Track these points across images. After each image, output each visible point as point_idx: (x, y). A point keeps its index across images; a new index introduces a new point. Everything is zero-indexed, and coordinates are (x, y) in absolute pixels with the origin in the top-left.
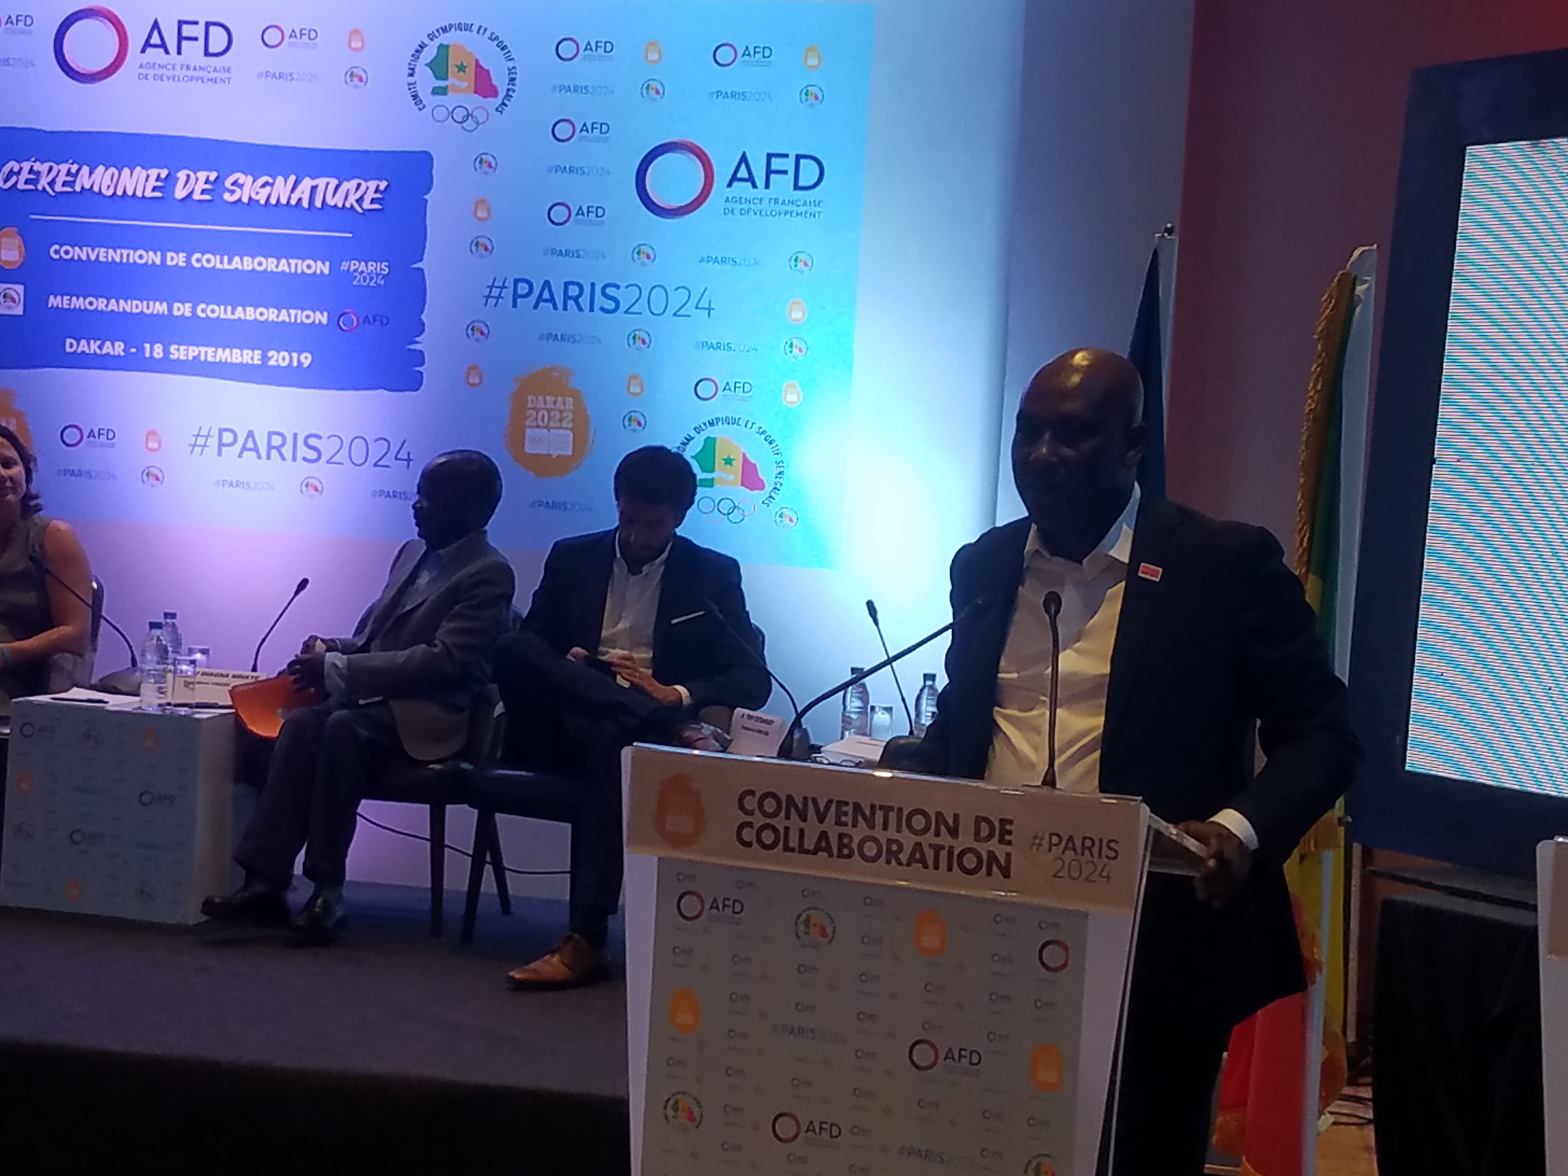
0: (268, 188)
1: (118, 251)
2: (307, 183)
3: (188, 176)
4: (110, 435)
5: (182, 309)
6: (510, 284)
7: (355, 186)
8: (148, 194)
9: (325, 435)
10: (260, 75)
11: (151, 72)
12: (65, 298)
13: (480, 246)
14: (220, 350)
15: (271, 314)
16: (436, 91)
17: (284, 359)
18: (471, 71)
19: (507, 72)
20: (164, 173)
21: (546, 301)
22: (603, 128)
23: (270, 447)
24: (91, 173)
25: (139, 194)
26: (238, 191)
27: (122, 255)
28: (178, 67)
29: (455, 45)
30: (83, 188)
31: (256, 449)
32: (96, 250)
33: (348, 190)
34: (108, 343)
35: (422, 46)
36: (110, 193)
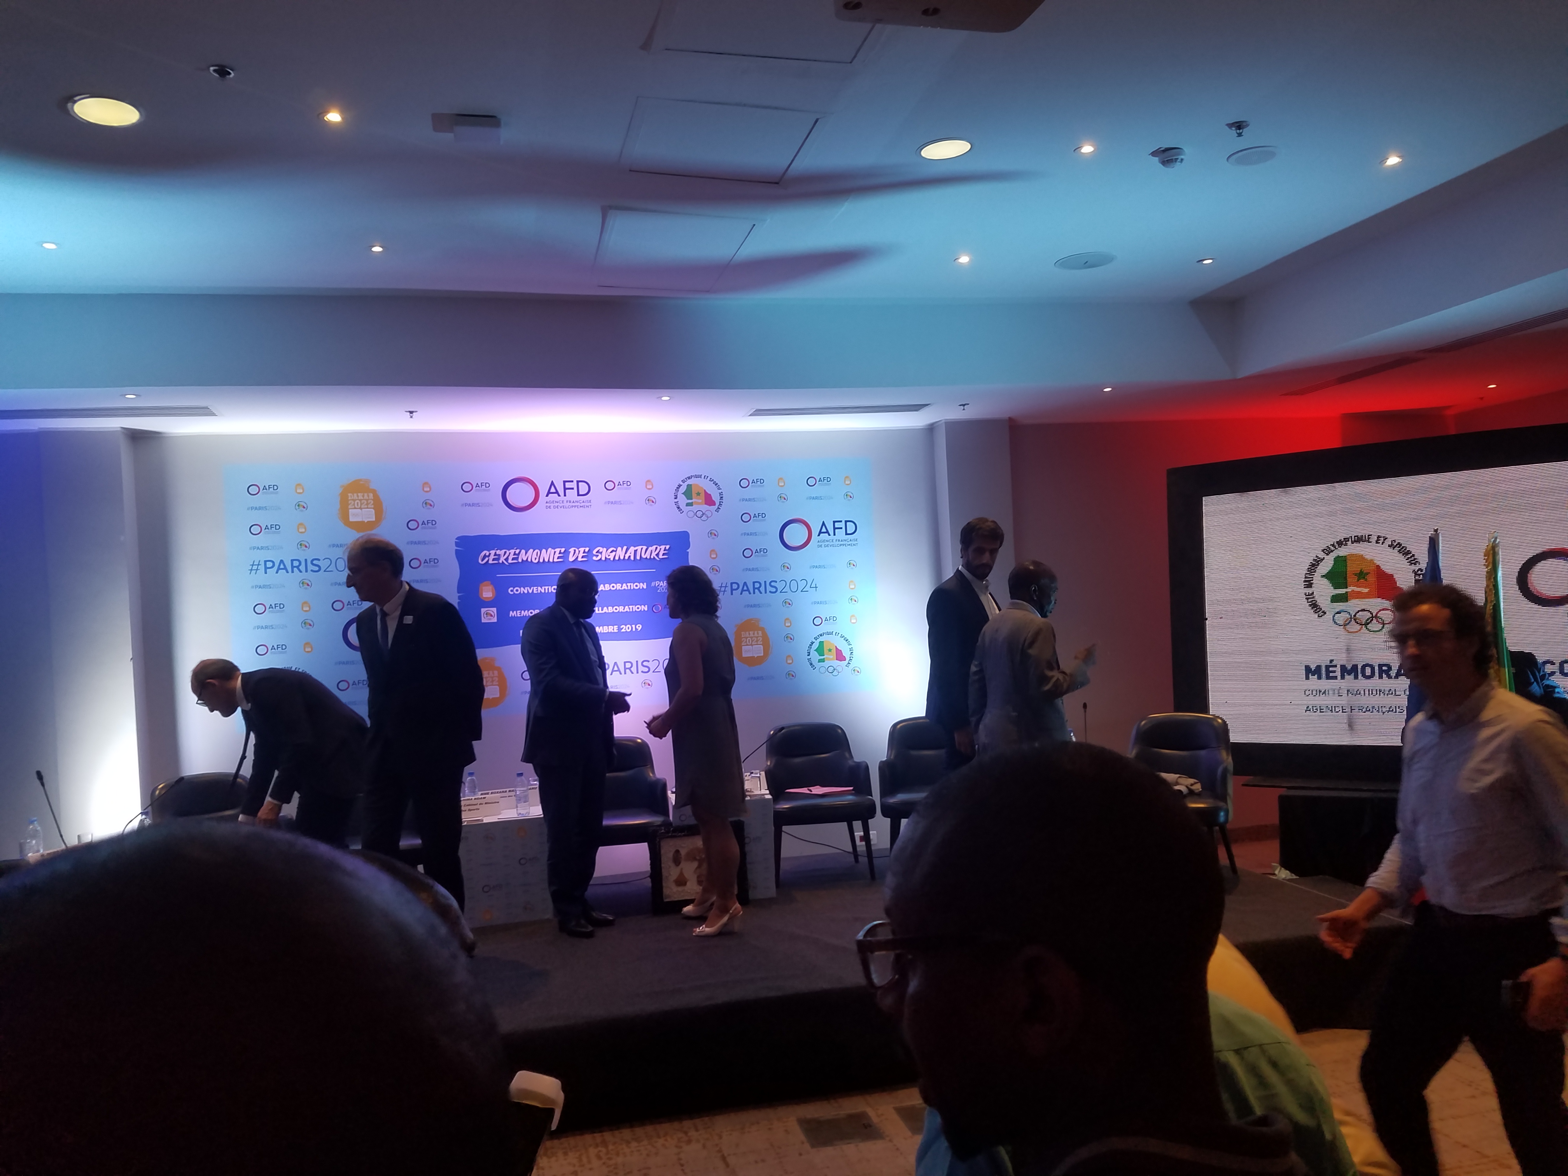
0: (614, 553)
1: (543, 588)
2: (632, 549)
3: (575, 550)
6: (729, 585)
7: (655, 549)
8: (556, 560)
9: (651, 659)
10: (605, 503)
11: (552, 505)
12: (518, 612)
13: (714, 570)
15: (622, 609)
16: (688, 505)
17: (628, 628)
18: (703, 495)
19: (719, 494)
20: (563, 550)
21: (745, 590)
23: (625, 669)
24: (526, 553)
25: (551, 560)
26: (600, 556)
27: (545, 589)
28: (565, 501)
29: (694, 484)
30: (522, 560)
31: (619, 671)
32: (532, 588)
33: (652, 551)
35: (680, 486)
36: (537, 561)
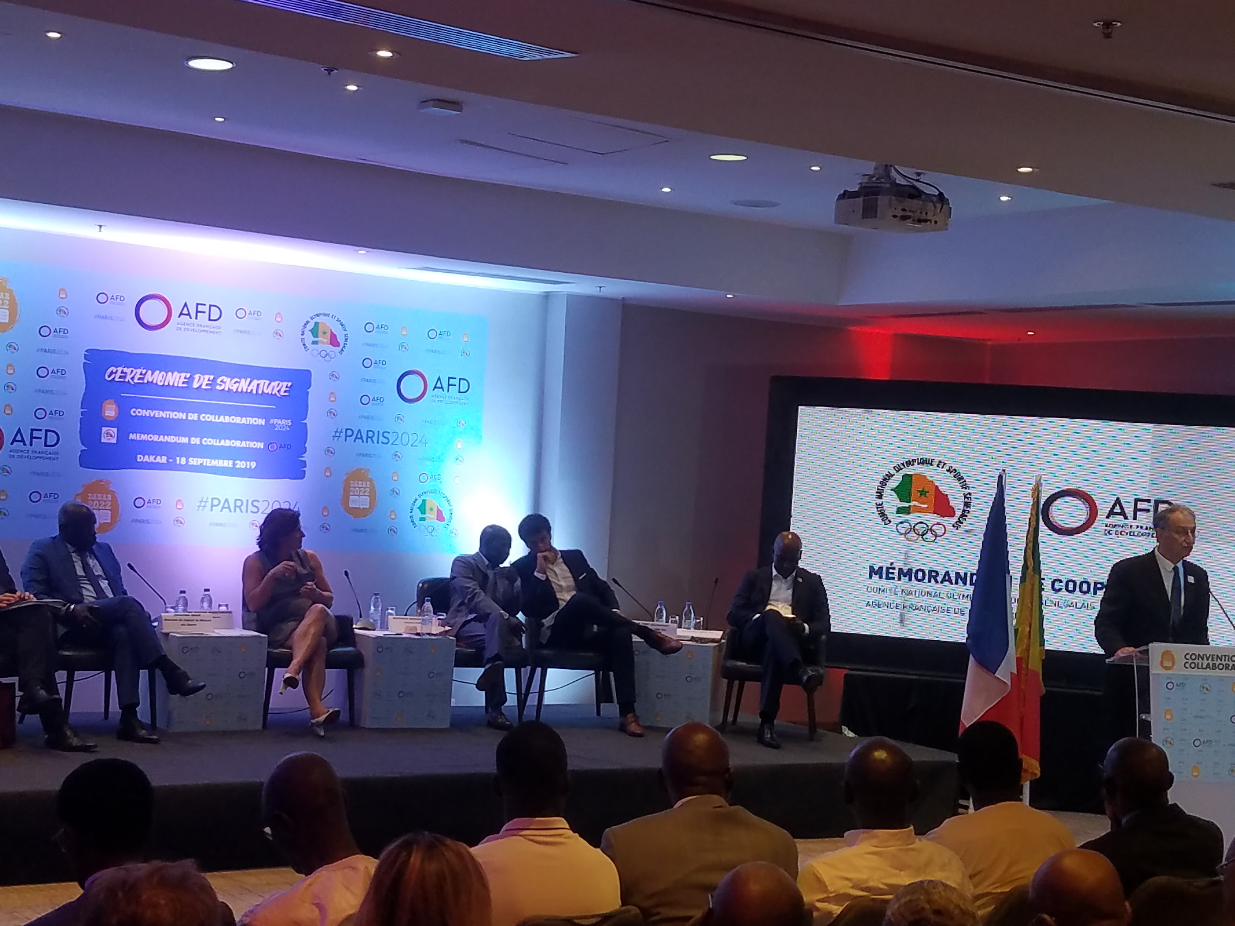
0: (237, 384)
1: (165, 412)
2: (255, 382)
3: (200, 377)
4: (158, 502)
5: (195, 441)
6: (344, 431)
7: (277, 384)
8: (180, 385)
9: (261, 500)
10: (235, 331)
11: (183, 327)
12: (138, 435)
13: (332, 413)
14: (213, 461)
15: (238, 444)
16: (313, 343)
17: (243, 465)
18: (329, 334)
19: (344, 336)
20: (188, 375)
21: (359, 438)
22: (384, 363)
23: (236, 506)
24: (152, 374)
25: (176, 385)
26: (223, 385)
27: (166, 414)
28: (195, 325)
29: (322, 323)
30: (148, 382)
31: (229, 508)
32: (154, 412)
33: (274, 386)
34: (159, 457)
35: (308, 322)
36: (161, 384)
